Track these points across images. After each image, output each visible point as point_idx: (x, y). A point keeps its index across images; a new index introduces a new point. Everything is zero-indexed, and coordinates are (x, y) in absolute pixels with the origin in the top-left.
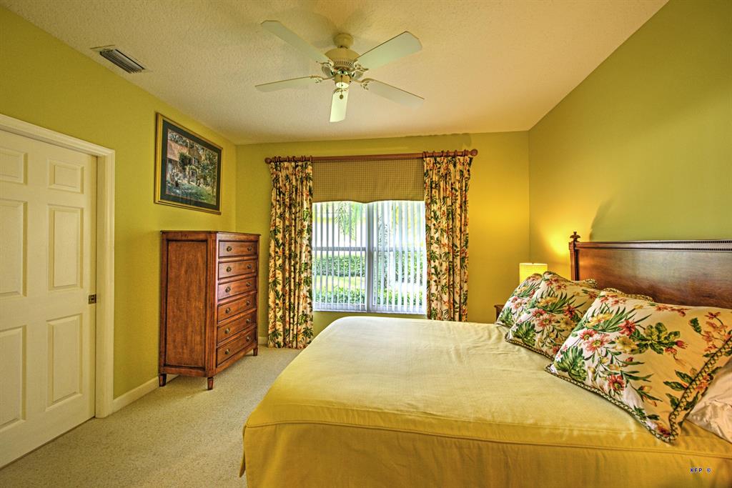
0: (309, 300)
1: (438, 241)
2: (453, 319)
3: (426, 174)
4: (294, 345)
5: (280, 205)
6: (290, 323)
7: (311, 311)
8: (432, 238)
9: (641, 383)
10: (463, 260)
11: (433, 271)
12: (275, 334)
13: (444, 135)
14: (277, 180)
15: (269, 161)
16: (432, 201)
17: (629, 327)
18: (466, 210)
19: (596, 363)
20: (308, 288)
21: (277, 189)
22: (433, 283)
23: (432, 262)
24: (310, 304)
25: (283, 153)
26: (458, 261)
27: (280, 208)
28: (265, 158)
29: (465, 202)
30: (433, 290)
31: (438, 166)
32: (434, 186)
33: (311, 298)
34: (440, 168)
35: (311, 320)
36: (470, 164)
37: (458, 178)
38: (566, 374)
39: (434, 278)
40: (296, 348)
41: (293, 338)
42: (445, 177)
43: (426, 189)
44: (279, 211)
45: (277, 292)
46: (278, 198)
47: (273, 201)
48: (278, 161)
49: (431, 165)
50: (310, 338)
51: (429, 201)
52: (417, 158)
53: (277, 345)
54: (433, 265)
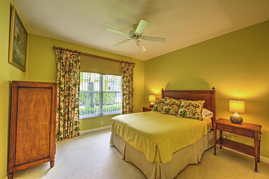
0: (78, 115)
1: (126, 90)
2: (129, 113)
3: (122, 68)
4: (70, 136)
5: (63, 71)
6: (68, 127)
7: (79, 119)
8: (124, 88)
9: (198, 113)
10: (132, 95)
11: (125, 99)
12: (59, 133)
13: (126, 57)
14: (61, 58)
15: (56, 48)
16: (124, 77)
17: (193, 105)
18: (133, 80)
19: (189, 112)
20: (78, 109)
21: (61, 63)
22: (125, 103)
23: (124, 96)
24: (78, 116)
25: (65, 46)
26: (131, 96)
27: (63, 72)
28: (53, 46)
29: (133, 78)
30: (125, 105)
31: (126, 66)
32: (125, 72)
33: (79, 113)
34: (126, 67)
35: (79, 123)
36: (133, 67)
37: (131, 71)
38: (182, 116)
39: (125, 101)
40: (71, 137)
41: (69, 133)
42: (128, 69)
43: (123, 72)
44: (62, 74)
45: (61, 113)
46: (62, 67)
47: (58, 68)
48: (61, 50)
49: (124, 65)
50: (78, 131)
51: (123, 77)
52: (120, 62)
53: (60, 139)
54: (124, 97)
